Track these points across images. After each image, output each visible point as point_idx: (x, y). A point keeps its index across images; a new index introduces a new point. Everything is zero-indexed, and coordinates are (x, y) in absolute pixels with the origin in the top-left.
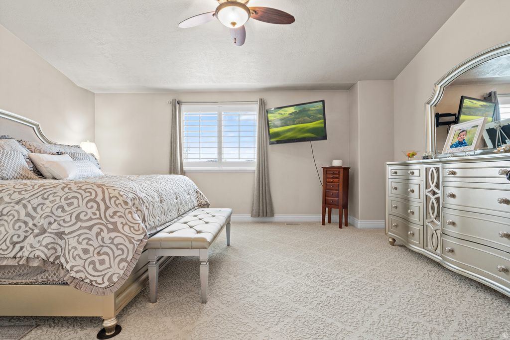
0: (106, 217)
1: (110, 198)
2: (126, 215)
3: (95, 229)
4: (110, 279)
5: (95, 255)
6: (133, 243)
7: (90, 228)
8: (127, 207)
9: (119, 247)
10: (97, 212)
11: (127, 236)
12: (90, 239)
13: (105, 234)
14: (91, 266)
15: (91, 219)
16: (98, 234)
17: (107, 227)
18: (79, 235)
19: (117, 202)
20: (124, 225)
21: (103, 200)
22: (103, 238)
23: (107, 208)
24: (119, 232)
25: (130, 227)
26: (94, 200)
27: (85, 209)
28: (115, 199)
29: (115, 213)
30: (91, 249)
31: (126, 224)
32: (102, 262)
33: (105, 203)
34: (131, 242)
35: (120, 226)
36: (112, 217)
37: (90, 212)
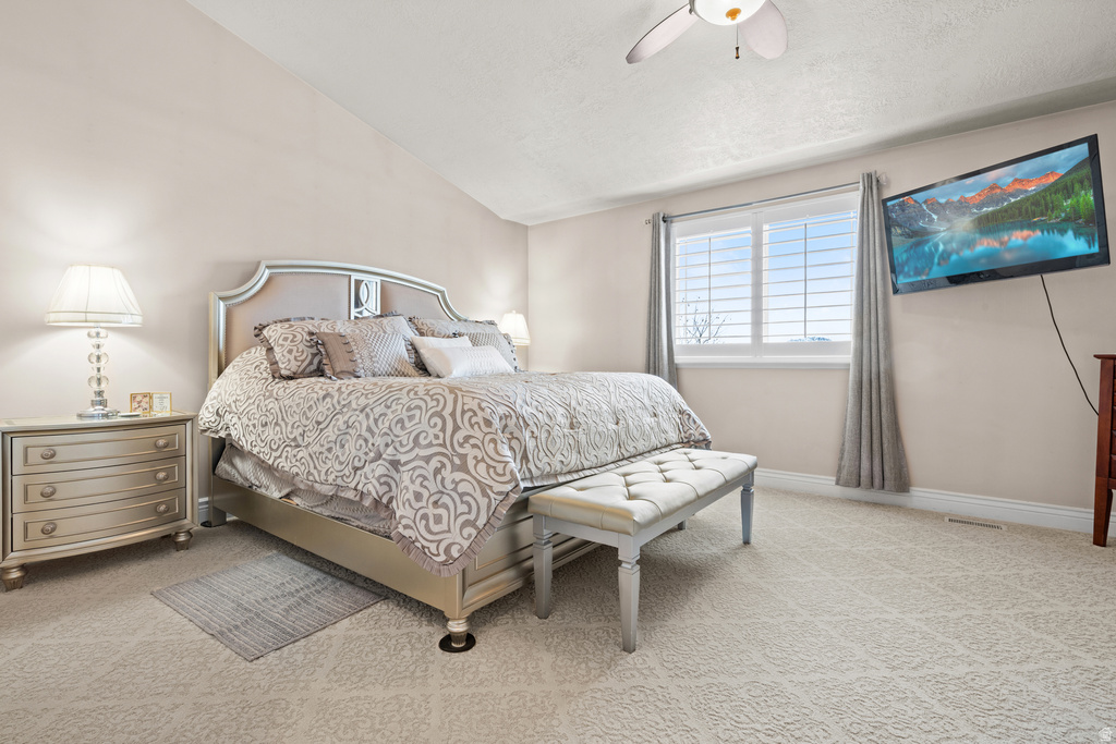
0: (452, 445)
1: (463, 412)
2: (486, 444)
3: (434, 463)
4: (447, 550)
5: (430, 506)
6: (489, 497)
7: (427, 459)
8: (489, 430)
9: (466, 498)
10: (441, 435)
11: (479, 482)
12: (425, 478)
13: (446, 473)
14: (424, 522)
15: (430, 445)
16: (437, 471)
17: (452, 462)
18: (414, 469)
19: (474, 420)
20: (478, 462)
21: (453, 414)
22: (443, 479)
23: (456, 428)
24: (468, 472)
25: (489, 466)
26: (439, 415)
27: (427, 428)
28: (471, 414)
29: (467, 438)
30: (426, 494)
31: (483, 460)
32: (438, 520)
33: (455, 421)
34: (485, 494)
35: (471, 463)
36: (461, 445)
37: (431, 432)
